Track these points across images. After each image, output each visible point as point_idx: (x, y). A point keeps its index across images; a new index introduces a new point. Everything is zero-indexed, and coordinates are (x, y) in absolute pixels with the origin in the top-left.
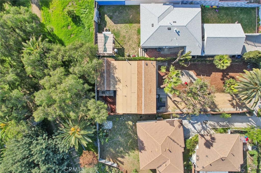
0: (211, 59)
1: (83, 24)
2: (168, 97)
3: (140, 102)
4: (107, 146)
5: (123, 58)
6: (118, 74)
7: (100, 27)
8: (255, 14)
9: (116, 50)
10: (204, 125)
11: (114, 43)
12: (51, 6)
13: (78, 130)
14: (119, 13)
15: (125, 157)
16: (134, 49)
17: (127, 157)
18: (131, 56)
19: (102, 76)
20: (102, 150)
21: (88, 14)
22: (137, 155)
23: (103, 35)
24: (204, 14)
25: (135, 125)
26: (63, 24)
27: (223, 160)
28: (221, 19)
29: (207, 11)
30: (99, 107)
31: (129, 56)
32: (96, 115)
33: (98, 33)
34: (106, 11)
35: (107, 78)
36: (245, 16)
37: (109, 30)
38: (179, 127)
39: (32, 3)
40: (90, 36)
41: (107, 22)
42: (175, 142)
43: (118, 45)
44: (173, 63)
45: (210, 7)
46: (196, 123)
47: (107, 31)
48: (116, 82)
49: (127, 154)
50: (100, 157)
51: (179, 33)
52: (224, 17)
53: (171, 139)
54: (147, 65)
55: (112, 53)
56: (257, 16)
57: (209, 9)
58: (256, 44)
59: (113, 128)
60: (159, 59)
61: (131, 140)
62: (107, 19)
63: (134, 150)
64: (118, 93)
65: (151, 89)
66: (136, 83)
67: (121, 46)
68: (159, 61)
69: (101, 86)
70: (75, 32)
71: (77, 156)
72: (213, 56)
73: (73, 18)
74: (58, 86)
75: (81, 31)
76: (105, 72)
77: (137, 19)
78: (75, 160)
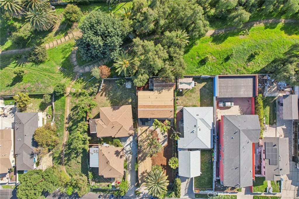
0: (176, 156)
1: (200, 67)
2: (148, 127)
3: (146, 107)
4: (113, 84)
5: (176, 95)
6: (165, 92)
7: (197, 79)
8: (208, 188)
9: (181, 90)
10: (129, 152)
11: (186, 89)
12: (213, 43)
13: (126, 66)
14: (207, 92)
15: (106, 97)
16: (182, 103)
17: (106, 98)
18: (177, 101)
19: (163, 81)
20: (109, 81)
21: (207, 71)
22: (107, 105)
23: (191, 82)
24: (208, 152)
25: (129, 104)
26: (200, 53)
27: (107, 163)
28: (204, 164)
29: (210, 154)
30: (144, 81)
31: (177, 100)
32: (139, 80)
33: (192, 78)
34: (209, 83)
35: (162, 85)
36: (206, 181)
37: (196, 85)
38: (128, 134)
39: (215, 30)
40: (191, 72)
41: (201, 84)
42: (118, 131)
43: (185, 92)
44: (172, 129)
45: (213, 156)
46: (130, 146)
47: (195, 84)
48: (159, 91)
49: (108, 98)
50: (105, 80)
51: (192, 133)
52: (205, 166)
53: (121, 128)
54: (171, 112)
55: (179, 88)
56: (207, 189)
57: (211, 156)
58: (187, 190)
59: (127, 89)
60: (175, 120)
61: (118, 101)
62: (204, 84)
63: (111, 104)
64: (152, 92)
65: (154, 114)
66: (159, 105)
67: (184, 94)
68: (174, 120)
69: (156, 81)
70: (194, 61)
71: (105, 62)
72: (177, 157)
73: (204, 60)
74: (157, 56)
75: (194, 66)
76: (166, 84)
77: (203, 105)
78: (102, 61)
